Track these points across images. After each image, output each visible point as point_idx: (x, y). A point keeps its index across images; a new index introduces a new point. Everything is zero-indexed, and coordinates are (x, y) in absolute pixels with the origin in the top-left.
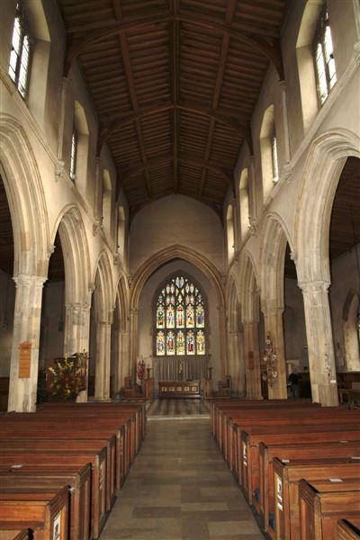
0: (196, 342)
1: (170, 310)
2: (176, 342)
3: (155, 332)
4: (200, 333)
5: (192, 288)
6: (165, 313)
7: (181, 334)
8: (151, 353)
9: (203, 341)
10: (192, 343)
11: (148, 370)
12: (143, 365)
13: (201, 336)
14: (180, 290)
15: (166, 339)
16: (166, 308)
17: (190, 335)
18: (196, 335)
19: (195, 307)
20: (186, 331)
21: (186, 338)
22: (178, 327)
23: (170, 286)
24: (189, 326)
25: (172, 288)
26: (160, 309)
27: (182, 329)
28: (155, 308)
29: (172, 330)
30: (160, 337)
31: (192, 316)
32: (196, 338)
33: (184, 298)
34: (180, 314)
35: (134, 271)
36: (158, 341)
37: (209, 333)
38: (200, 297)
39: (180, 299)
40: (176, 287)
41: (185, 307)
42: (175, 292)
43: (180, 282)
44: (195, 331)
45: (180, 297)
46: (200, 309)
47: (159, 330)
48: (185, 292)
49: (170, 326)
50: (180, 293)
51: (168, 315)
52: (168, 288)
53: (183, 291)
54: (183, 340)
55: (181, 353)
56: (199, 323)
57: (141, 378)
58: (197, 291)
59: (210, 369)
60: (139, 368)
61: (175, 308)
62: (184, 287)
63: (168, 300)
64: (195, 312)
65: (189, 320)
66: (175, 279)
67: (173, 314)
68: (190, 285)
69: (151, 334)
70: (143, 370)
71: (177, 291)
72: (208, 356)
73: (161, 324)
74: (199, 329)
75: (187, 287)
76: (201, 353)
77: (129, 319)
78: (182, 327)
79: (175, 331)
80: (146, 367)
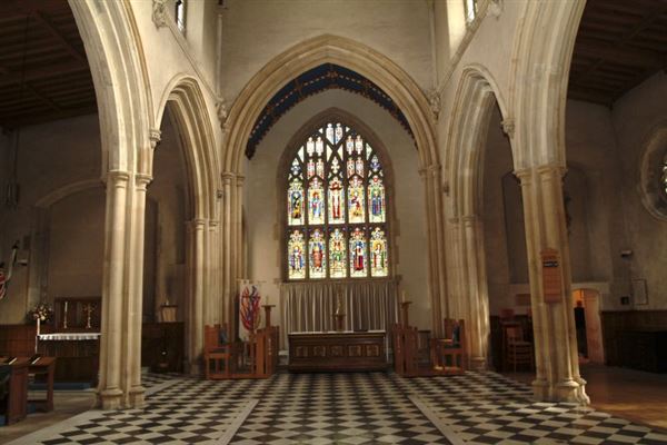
0: (368, 252)
1: (316, 187)
2: (328, 251)
3: (285, 233)
4: (377, 233)
5: (359, 144)
6: (306, 194)
7: (337, 236)
8: (277, 273)
9: (384, 249)
10: (362, 253)
11: (268, 308)
12: (254, 298)
13: (378, 239)
14: (335, 148)
15: (307, 246)
16: (306, 184)
17: (357, 237)
18: (368, 236)
19: (366, 182)
20: (348, 230)
21: (348, 245)
22: (331, 221)
23: (315, 140)
24: (354, 220)
25: (320, 145)
26: (295, 187)
27: (340, 227)
28: (285, 186)
29: (320, 227)
30: (296, 243)
31: (361, 199)
32: (368, 244)
33: (343, 164)
34: (336, 196)
36: (290, 251)
37: (397, 233)
38: (375, 160)
39: (335, 166)
40: (326, 142)
41: (346, 183)
44: (367, 229)
45: (335, 162)
46: (376, 187)
47: (293, 228)
48: (345, 152)
49: (316, 219)
50: (335, 154)
51: (311, 198)
52: (310, 146)
53: (340, 151)
54: (343, 248)
55: (339, 274)
56: (375, 213)
57: (250, 325)
58: (369, 150)
60: (244, 303)
61: (325, 183)
62: (343, 142)
63: (311, 169)
64: (366, 192)
65: (353, 208)
66: (325, 128)
67: (321, 196)
68: (354, 139)
69: (276, 238)
70: (256, 308)
71: (329, 152)
72: (394, 281)
73: (297, 216)
74: (375, 225)
75: (350, 144)
76: (380, 272)
78: (341, 221)
79: (327, 230)
80: (262, 302)
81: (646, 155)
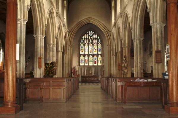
0: (97, 60)
1: (86, 45)
2: (89, 60)
3: (80, 55)
4: (100, 56)
6: (84, 47)
7: (91, 56)
8: (78, 64)
9: (101, 59)
10: (96, 60)
11: (77, 71)
12: (75, 69)
14: (91, 37)
15: (84, 58)
16: (84, 45)
17: (95, 57)
18: (98, 57)
19: (97, 45)
20: (93, 55)
21: (93, 58)
22: (90, 53)
23: (86, 35)
24: (94, 53)
25: (87, 36)
26: (82, 45)
27: (91, 54)
28: (80, 45)
29: (87, 54)
30: (82, 57)
31: (96, 48)
32: (97, 58)
33: (92, 41)
34: (91, 48)
35: (70, 29)
36: (81, 59)
37: (104, 56)
38: (100, 40)
39: (91, 41)
40: (89, 35)
41: (93, 45)
42: (88, 38)
43: (91, 33)
44: (97, 55)
45: (91, 40)
46: (100, 46)
47: (81, 54)
48: (93, 38)
49: (86, 53)
50: (91, 38)
51: (85, 48)
52: (85, 36)
53: (92, 38)
54: (92, 59)
55: (91, 64)
56: (99, 52)
57: (74, 74)
58: (98, 37)
59: (103, 71)
60: (73, 70)
61: (88, 45)
62: (93, 35)
63: (85, 41)
64: (97, 47)
65: (94, 50)
66: (89, 32)
67: (88, 48)
68: (95, 35)
69: (77, 57)
70: (75, 71)
71: (90, 37)
72: (103, 66)
73: (82, 52)
74: (99, 54)
75: (94, 36)
76: (100, 64)
77: (69, 50)
78: (92, 53)
79: (89, 55)
80: (76, 70)
81: (149, 45)
